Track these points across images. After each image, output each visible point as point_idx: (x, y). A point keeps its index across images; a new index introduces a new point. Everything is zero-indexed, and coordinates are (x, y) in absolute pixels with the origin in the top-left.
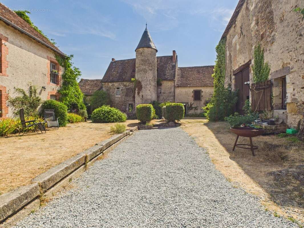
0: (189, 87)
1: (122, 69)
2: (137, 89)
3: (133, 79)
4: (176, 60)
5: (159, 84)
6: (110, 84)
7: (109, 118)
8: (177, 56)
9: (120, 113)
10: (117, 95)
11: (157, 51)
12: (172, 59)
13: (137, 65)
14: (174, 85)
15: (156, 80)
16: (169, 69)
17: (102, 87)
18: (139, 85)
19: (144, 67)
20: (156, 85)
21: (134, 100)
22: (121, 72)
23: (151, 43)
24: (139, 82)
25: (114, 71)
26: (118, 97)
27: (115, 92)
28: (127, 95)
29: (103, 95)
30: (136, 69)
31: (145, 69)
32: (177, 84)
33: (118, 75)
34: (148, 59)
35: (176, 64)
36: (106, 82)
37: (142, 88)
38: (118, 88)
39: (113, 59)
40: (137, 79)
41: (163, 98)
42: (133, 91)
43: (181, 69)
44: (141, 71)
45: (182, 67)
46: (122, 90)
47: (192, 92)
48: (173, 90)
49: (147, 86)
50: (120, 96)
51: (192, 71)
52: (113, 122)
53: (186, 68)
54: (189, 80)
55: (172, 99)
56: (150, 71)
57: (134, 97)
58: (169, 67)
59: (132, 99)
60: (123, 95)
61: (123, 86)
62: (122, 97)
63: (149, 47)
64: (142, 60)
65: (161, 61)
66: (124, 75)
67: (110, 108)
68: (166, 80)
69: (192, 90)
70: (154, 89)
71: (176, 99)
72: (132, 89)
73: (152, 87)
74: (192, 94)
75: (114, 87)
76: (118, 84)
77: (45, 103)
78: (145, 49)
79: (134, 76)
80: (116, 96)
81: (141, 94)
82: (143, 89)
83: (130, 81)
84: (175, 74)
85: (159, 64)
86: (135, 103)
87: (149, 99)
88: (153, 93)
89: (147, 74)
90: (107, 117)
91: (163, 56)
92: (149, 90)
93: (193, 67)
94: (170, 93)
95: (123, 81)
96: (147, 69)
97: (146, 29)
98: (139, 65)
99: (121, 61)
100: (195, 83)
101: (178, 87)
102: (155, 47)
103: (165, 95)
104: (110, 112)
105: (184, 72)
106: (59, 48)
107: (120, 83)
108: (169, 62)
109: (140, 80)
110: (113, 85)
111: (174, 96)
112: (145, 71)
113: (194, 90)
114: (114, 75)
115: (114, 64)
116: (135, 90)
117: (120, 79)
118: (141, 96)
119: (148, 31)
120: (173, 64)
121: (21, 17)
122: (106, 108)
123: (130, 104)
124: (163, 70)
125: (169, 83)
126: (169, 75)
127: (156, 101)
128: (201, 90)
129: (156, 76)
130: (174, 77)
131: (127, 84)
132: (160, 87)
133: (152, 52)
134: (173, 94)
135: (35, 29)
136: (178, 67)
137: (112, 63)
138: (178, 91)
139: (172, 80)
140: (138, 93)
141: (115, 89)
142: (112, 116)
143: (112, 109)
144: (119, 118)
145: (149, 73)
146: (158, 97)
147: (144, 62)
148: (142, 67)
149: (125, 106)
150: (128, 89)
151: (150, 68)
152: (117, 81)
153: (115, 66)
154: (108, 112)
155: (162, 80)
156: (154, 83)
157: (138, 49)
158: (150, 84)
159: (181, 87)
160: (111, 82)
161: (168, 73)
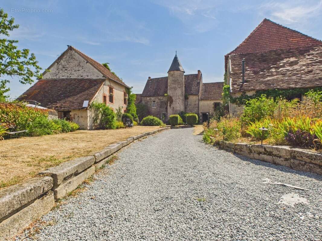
0: (210, 100)
1: (157, 86)
2: (169, 103)
3: (165, 94)
4: (201, 78)
5: (186, 98)
6: (148, 98)
7: (153, 123)
8: (201, 74)
9: (159, 120)
10: (153, 106)
11: (184, 72)
12: (197, 77)
13: (169, 84)
14: (198, 99)
15: (184, 95)
16: (194, 85)
17: (141, 101)
18: (170, 99)
19: (174, 86)
20: (184, 99)
21: (167, 111)
22: (156, 88)
23: (180, 67)
24: (171, 98)
25: (150, 88)
26: (154, 108)
27: (152, 105)
28: (161, 107)
29: (143, 107)
30: (169, 87)
31: (175, 87)
32: (200, 98)
33: (154, 91)
34: (177, 80)
35: (200, 81)
36: (145, 97)
37: (172, 102)
38: (154, 102)
39: (149, 78)
40: (169, 95)
41: (190, 109)
42: (166, 103)
43: (205, 84)
44: (172, 88)
45: (206, 83)
46: (157, 103)
47: (212, 104)
48: (197, 102)
49: (177, 100)
50: (155, 108)
51: (214, 86)
52: (155, 125)
53: (209, 83)
54: (211, 94)
55: (196, 110)
56: (179, 89)
57: (167, 108)
58: (195, 83)
59: (165, 110)
60: (158, 107)
61: (158, 100)
62: (157, 108)
63: (179, 70)
64: (173, 80)
65: (188, 79)
66: (159, 91)
67: (153, 117)
68: (192, 94)
69: (212, 102)
70: (182, 102)
71: (200, 109)
72: (165, 102)
73: (181, 101)
74: (213, 106)
75: (151, 101)
76: (154, 98)
77: (124, 115)
78: (175, 71)
79: (166, 92)
80: (153, 108)
81: (172, 106)
82: (174, 102)
83: (163, 96)
84: (199, 90)
85: (187, 81)
86: (167, 113)
87: (178, 110)
88: (181, 105)
89: (177, 91)
90: (152, 122)
91: (190, 74)
92: (178, 103)
93: (215, 83)
94: (195, 105)
95: (158, 96)
96: (177, 87)
97: (176, 55)
98: (171, 84)
99: (156, 79)
100: (216, 97)
101: (202, 100)
102: (183, 69)
103: (191, 106)
104: (153, 119)
105: (207, 88)
106: (125, 83)
107: (156, 97)
108: (195, 80)
109: (171, 95)
110: (150, 99)
111: (198, 107)
112: (175, 89)
113: (214, 103)
114: (151, 91)
115: (150, 81)
116: (168, 103)
117: (156, 94)
118: (172, 108)
119: (178, 56)
120: (198, 81)
121: (105, 67)
122: (151, 117)
123: (163, 114)
124: (190, 86)
125: (195, 97)
126: (194, 91)
127: (184, 111)
128: (220, 102)
129: (184, 92)
130: (199, 92)
131: (162, 98)
132: (187, 100)
133: (180, 74)
134: (198, 106)
135: (113, 73)
136: (203, 83)
137: (148, 81)
138: (202, 103)
139: (197, 95)
140: (170, 106)
141: (151, 102)
142: (155, 122)
143: (155, 118)
144: (159, 123)
145: (178, 90)
146: (186, 108)
147: (175, 81)
148: (173, 85)
149: (160, 115)
150: (161, 102)
151: (179, 86)
152: (154, 96)
153: (151, 84)
154: (153, 120)
155: (188, 95)
156: (182, 98)
157: (170, 71)
158: (179, 98)
159: (203, 100)
160: (149, 97)
161: (194, 88)
